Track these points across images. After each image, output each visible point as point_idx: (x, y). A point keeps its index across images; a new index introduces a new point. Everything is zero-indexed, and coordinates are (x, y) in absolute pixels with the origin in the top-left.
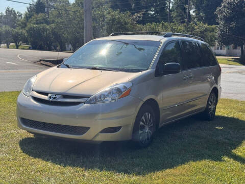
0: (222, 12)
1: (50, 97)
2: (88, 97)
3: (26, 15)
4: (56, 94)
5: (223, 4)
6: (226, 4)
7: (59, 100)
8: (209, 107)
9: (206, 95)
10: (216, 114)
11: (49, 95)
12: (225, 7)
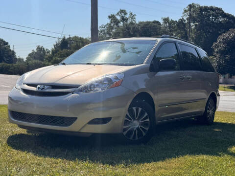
0: (218, 47)
1: (39, 88)
2: (77, 86)
3: (53, 51)
4: (44, 85)
5: (218, 40)
6: (221, 40)
7: (47, 91)
8: (208, 111)
9: (204, 99)
10: (214, 121)
11: (38, 86)
12: (220, 42)
